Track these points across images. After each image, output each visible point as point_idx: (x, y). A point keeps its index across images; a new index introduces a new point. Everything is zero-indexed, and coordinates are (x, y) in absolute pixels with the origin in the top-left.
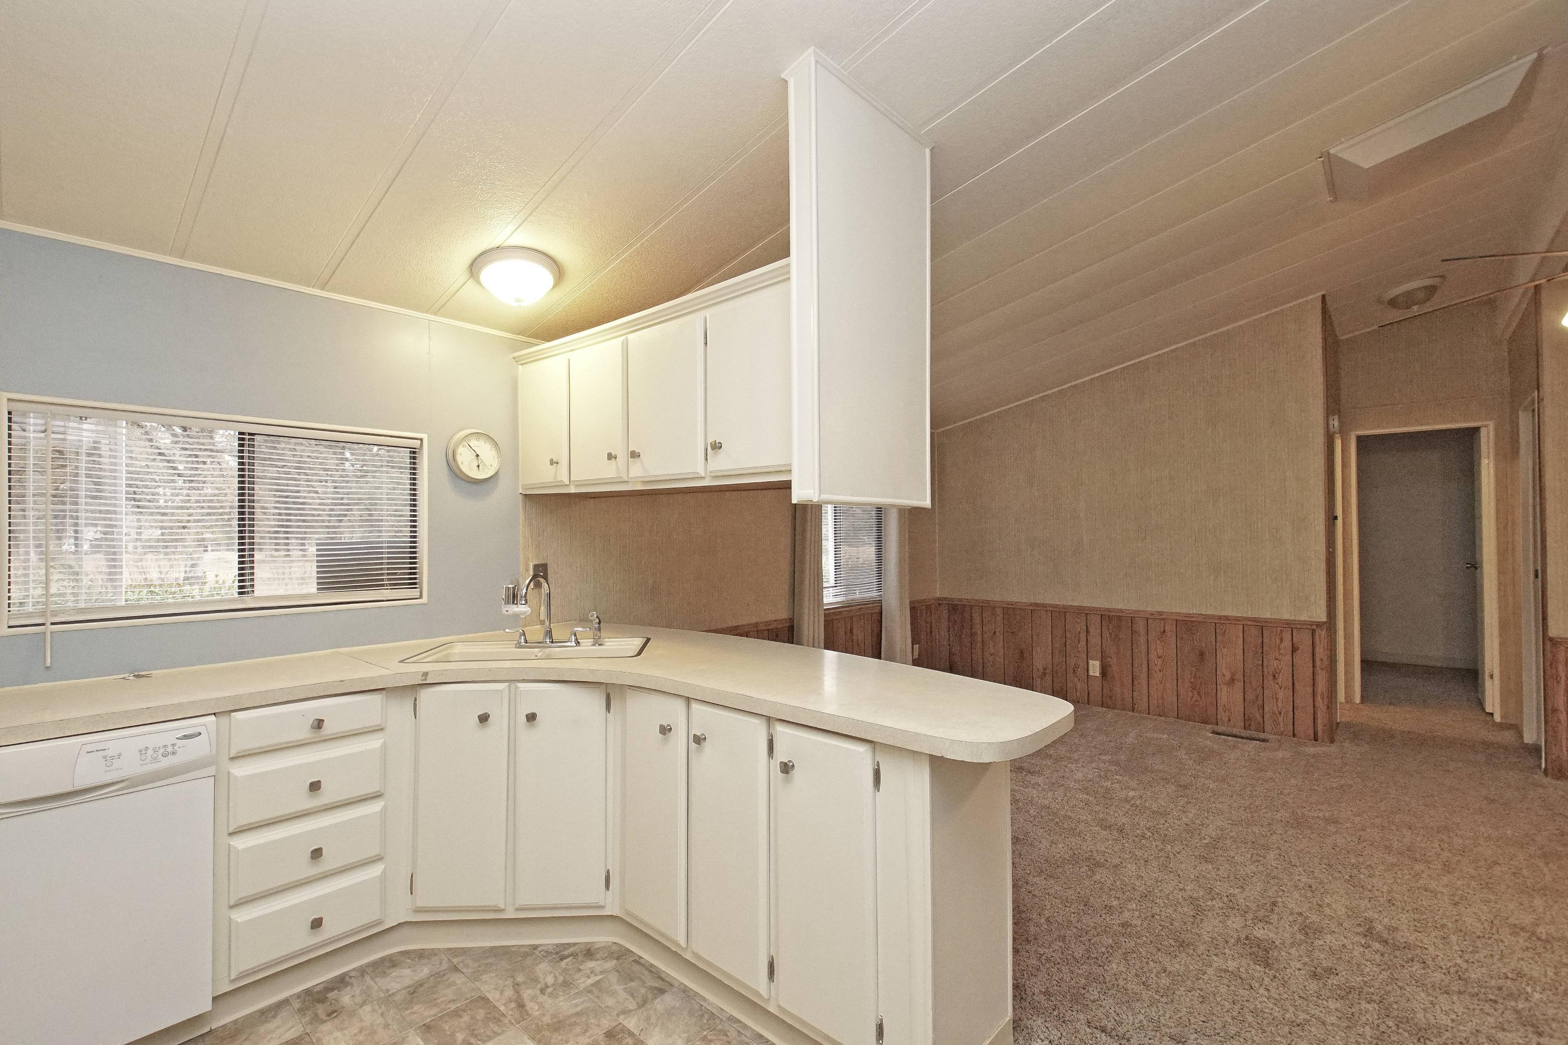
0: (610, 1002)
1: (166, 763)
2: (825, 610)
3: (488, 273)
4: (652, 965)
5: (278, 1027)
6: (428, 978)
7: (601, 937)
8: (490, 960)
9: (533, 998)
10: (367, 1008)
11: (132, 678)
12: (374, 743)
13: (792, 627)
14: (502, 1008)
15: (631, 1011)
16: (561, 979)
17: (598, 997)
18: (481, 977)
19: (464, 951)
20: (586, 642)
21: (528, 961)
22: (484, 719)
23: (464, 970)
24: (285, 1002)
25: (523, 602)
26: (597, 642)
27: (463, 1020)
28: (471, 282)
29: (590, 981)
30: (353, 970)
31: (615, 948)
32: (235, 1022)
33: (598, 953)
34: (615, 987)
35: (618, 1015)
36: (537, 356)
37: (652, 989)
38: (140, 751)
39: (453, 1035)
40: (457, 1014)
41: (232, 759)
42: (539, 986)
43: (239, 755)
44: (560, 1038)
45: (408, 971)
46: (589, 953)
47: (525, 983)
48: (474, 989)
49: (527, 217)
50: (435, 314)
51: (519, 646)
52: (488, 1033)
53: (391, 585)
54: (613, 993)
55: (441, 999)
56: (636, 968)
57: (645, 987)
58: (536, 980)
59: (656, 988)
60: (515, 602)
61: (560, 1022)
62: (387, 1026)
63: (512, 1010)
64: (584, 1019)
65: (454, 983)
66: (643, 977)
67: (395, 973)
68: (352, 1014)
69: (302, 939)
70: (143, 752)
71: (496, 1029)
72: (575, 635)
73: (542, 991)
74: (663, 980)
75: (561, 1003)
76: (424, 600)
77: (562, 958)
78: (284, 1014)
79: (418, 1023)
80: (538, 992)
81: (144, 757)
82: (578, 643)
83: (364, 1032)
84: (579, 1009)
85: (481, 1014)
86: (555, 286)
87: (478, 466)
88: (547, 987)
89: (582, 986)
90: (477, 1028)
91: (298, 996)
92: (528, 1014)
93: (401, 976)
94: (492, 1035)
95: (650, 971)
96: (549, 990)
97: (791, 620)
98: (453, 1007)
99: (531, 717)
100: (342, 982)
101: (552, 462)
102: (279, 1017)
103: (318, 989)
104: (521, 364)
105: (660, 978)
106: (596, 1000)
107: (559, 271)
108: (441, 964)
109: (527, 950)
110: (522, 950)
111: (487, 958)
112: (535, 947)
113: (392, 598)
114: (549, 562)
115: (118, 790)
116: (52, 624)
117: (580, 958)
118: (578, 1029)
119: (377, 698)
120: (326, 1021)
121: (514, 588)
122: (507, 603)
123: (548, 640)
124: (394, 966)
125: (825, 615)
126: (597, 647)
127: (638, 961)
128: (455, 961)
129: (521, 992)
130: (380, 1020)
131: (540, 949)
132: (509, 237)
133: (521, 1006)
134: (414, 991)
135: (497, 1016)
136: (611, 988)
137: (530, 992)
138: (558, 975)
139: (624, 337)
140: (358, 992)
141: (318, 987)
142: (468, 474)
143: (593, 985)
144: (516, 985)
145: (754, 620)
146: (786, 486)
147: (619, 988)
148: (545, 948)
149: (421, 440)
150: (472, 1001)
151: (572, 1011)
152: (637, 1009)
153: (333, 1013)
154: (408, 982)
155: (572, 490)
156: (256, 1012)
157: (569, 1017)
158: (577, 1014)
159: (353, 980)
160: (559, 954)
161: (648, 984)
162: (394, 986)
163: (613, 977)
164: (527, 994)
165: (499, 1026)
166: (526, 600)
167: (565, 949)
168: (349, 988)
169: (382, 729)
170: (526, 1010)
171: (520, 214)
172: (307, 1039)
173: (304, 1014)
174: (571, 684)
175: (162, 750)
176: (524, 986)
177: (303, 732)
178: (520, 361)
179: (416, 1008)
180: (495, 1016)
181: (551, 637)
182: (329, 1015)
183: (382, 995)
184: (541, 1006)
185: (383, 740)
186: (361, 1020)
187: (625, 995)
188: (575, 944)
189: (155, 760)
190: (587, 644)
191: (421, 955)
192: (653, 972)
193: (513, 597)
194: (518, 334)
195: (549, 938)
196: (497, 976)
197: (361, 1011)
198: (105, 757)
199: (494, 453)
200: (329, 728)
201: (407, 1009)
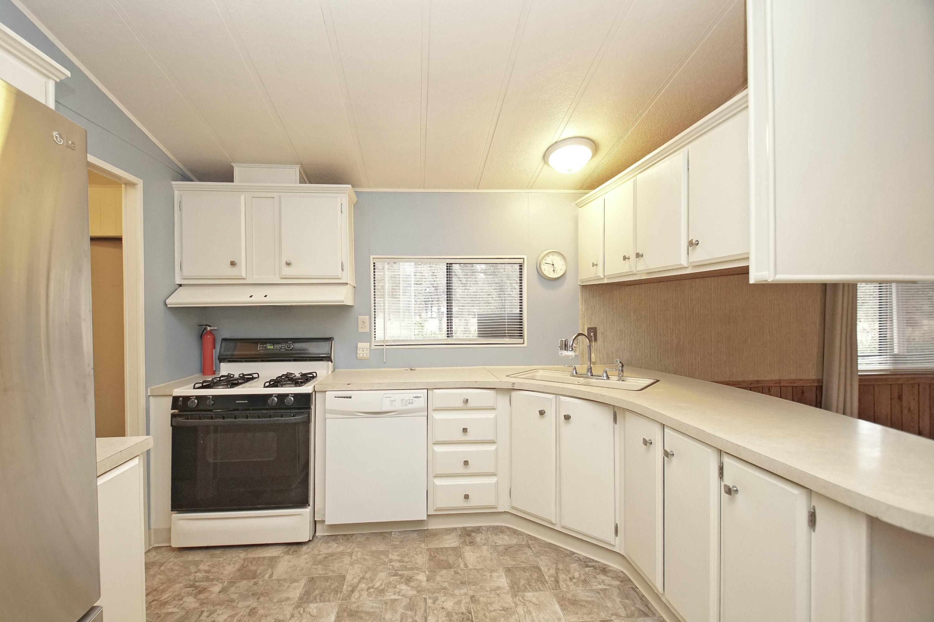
0: (609, 605)
1: (410, 406)
2: (860, 376)
3: (553, 158)
4: (643, 596)
5: (450, 539)
6: (515, 545)
7: (614, 565)
8: (547, 550)
9: (565, 580)
10: (486, 547)
11: (409, 370)
12: (491, 415)
13: (821, 387)
14: (547, 578)
15: (621, 616)
16: (583, 577)
17: (602, 598)
18: (540, 556)
19: (535, 539)
20: (614, 378)
21: (567, 559)
22: (542, 413)
23: (533, 549)
24: (455, 529)
25: (571, 350)
26: (621, 378)
27: (526, 574)
28: (546, 166)
29: (600, 587)
30: (485, 526)
31: (621, 574)
32: (436, 529)
33: (610, 572)
34: (615, 597)
35: (612, 615)
36: (586, 201)
37: (639, 610)
38: (401, 400)
39: (519, 579)
40: (524, 569)
41: (434, 410)
42: (570, 575)
43: (436, 409)
44: (573, 610)
45: (507, 537)
46: (604, 570)
47: (562, 570)
48: (535, 561)
49: (569, 119)
50: (531, 188)
51: (573, 376)
52: (537, 587)
53: (509, 336)
54: (613, 601)
55: (519, 559)
56: (632, 592)
57: (635, 607)
58: (569, 572)
59: (642, 611)
60: (566, 349)
61: (575, 600)
62: (491, 560)
63: (552, 581)
64: (590, 606)
65: (526, 553)
66: (634, 599)
67: (501, 536)
68: (479, 547)
69: (460, 502)
70: (402, 400)
71: (541, 587)
72: (606, 373)
73: (571, 579)
74: (649, 608)
75: (579, 591)
76: (525, 345)
77: (587, 566)
78: (454, 534)
79: (505, 565)
80: (568, 578)
81: (402, 403)
82: (608, 378)
83: (481, 558)
84: (589, 599)
85: (535, 576)
86: (594, 155)
87: (554, 271)
88: (574, 578)
89: (594, 588)
90: (532, 582)
91: (461, 528)
92: (559, 588)
93: (503, 539)
94: (538, 589)
95: (641, 599)
96: (574, 580)
97: (820, 381)
98: (523, 565)
99: (567, 418)
100: (478, 530)
101: (593, 265)
102: (452, 534)
103: (469, 529)
104: (580, 207)
105: (647, 606)
106: (601, 599)
107: (595, 146)
108: (523, 541)
109: (568, 552)
110: (566, 551)
111: (546, 548)
112: (573, 553)
113: (511, 343)
114: (598, 327)
115: (394, 415)
116: (386, 345)
117: (598, 571)
118: (585, 610)
119: (492, 392)
120: (468, 545)
121: (565, 341)
122: (561, 349)
123: (589, 374)
124: (502, 532)
125: (860, 381)
126: (621, 382)
127: (635, 589)
128: (530, 542)
129: (559, 574)
130: (489, 555)
131: (576, 555)
132: (561, 134)
133: (557, 581)
134: (507, 549)
135: (543, 580)
136: (612, 597)
137: (564, 576)
138: (582, 574)
139: (635, 178)
140: (484, 538)
141: (469, 528)
142: (548, 276)
143: (601, 589)
144: (557, 569)
145: (776, 377)
146: (745, 271)
147: (618, 600)
148: (579, 557)
149: (524, 259)
150: (533, 566)
151: (584, 598)
152: (625, 617)
153: (472, 543)
154: (505, 543)
155: (606, 281)
156: (444, 529)
157: (581, 601)
158: (587, 601)
159: (482, 531)
160: (586, 563)
161: (638, 606)
162: (500, 542)
163: (615, 592)
164: (562, 576)
165: (543, 586)
166: (572, 349)
167: (590, 562)
168: (481, 534)
169: (494, 409)
170: (559, 585)
171: (565, 120)
172: (459, 550)
173: (461, 538)
174: (591, 402)
175: (408, 401)
176: (561, 571)
177: (460, 404)
178: (580, 205)
179: (506, 557)
180: (541, 580)
181: (591, 372)
182: (470, 543)
183: (493, 544)
184: (568, 586)
185: (495, 414)
186: (482, 552)
187: (620, 606)
188: (597, 562)
189: (406, 405)
190: (615, 379)
191: (515, 532)
192: (643, 601)
193: (565, 346)
194: (578, 189)
195: (583, 552)
196: (548, 559)
197: (483, 547)
198: (391, 400)
199: (563, 262)
200: (471, 404)
201: (502, 556)
